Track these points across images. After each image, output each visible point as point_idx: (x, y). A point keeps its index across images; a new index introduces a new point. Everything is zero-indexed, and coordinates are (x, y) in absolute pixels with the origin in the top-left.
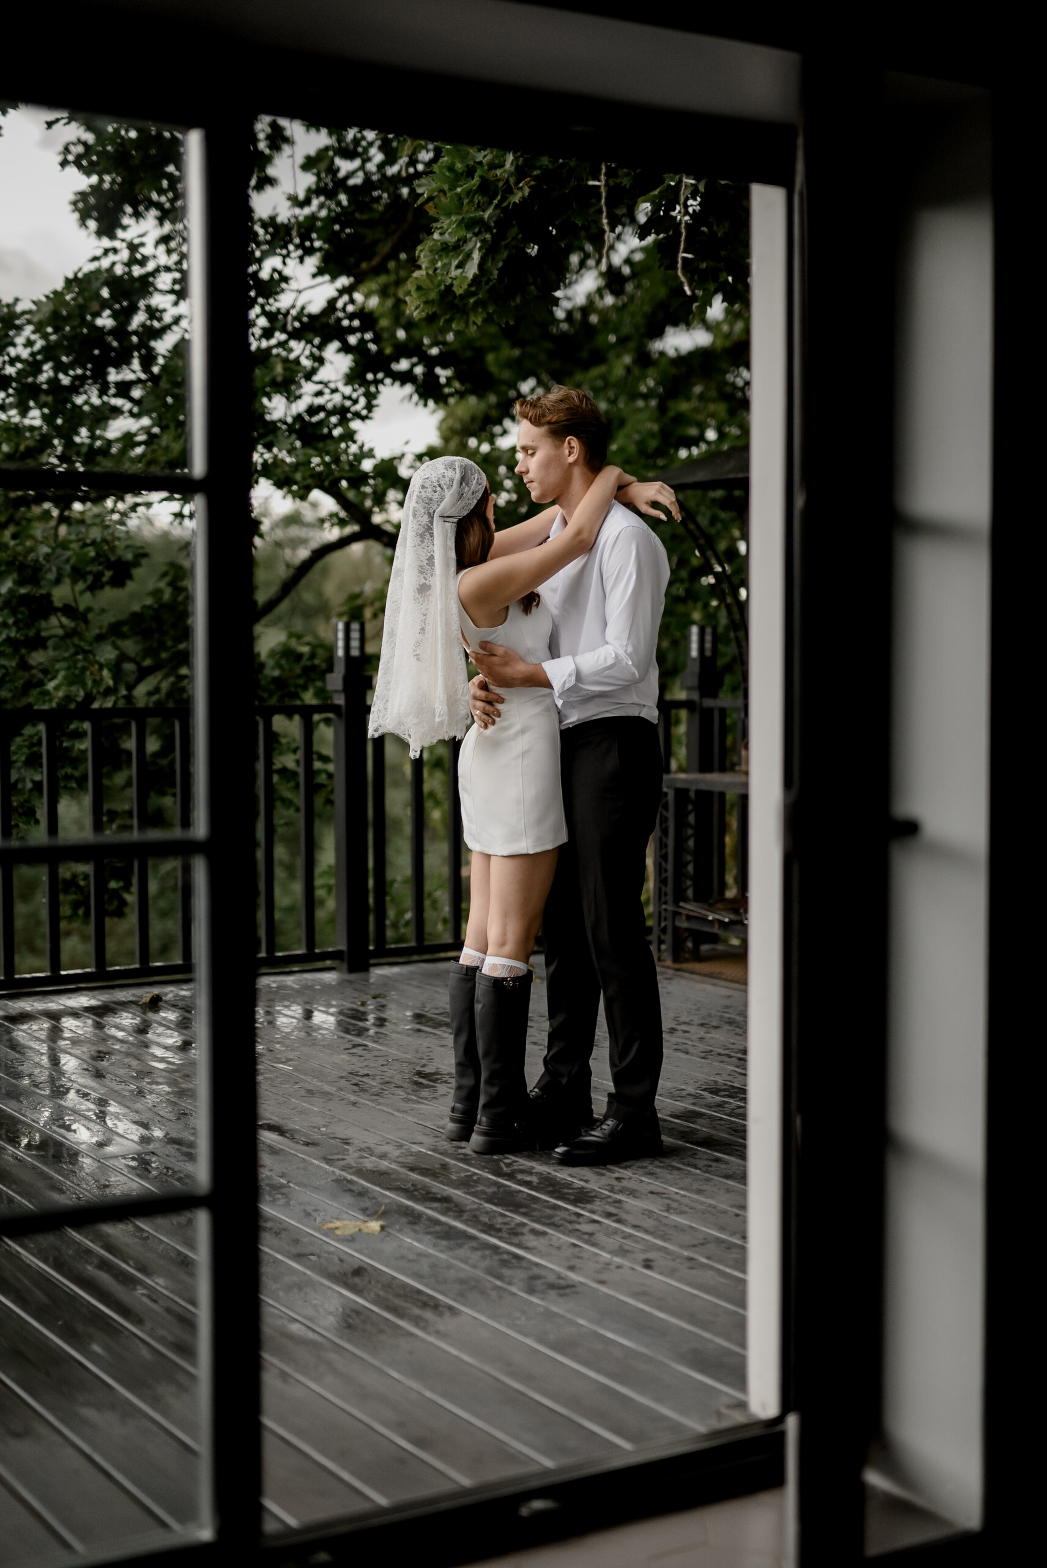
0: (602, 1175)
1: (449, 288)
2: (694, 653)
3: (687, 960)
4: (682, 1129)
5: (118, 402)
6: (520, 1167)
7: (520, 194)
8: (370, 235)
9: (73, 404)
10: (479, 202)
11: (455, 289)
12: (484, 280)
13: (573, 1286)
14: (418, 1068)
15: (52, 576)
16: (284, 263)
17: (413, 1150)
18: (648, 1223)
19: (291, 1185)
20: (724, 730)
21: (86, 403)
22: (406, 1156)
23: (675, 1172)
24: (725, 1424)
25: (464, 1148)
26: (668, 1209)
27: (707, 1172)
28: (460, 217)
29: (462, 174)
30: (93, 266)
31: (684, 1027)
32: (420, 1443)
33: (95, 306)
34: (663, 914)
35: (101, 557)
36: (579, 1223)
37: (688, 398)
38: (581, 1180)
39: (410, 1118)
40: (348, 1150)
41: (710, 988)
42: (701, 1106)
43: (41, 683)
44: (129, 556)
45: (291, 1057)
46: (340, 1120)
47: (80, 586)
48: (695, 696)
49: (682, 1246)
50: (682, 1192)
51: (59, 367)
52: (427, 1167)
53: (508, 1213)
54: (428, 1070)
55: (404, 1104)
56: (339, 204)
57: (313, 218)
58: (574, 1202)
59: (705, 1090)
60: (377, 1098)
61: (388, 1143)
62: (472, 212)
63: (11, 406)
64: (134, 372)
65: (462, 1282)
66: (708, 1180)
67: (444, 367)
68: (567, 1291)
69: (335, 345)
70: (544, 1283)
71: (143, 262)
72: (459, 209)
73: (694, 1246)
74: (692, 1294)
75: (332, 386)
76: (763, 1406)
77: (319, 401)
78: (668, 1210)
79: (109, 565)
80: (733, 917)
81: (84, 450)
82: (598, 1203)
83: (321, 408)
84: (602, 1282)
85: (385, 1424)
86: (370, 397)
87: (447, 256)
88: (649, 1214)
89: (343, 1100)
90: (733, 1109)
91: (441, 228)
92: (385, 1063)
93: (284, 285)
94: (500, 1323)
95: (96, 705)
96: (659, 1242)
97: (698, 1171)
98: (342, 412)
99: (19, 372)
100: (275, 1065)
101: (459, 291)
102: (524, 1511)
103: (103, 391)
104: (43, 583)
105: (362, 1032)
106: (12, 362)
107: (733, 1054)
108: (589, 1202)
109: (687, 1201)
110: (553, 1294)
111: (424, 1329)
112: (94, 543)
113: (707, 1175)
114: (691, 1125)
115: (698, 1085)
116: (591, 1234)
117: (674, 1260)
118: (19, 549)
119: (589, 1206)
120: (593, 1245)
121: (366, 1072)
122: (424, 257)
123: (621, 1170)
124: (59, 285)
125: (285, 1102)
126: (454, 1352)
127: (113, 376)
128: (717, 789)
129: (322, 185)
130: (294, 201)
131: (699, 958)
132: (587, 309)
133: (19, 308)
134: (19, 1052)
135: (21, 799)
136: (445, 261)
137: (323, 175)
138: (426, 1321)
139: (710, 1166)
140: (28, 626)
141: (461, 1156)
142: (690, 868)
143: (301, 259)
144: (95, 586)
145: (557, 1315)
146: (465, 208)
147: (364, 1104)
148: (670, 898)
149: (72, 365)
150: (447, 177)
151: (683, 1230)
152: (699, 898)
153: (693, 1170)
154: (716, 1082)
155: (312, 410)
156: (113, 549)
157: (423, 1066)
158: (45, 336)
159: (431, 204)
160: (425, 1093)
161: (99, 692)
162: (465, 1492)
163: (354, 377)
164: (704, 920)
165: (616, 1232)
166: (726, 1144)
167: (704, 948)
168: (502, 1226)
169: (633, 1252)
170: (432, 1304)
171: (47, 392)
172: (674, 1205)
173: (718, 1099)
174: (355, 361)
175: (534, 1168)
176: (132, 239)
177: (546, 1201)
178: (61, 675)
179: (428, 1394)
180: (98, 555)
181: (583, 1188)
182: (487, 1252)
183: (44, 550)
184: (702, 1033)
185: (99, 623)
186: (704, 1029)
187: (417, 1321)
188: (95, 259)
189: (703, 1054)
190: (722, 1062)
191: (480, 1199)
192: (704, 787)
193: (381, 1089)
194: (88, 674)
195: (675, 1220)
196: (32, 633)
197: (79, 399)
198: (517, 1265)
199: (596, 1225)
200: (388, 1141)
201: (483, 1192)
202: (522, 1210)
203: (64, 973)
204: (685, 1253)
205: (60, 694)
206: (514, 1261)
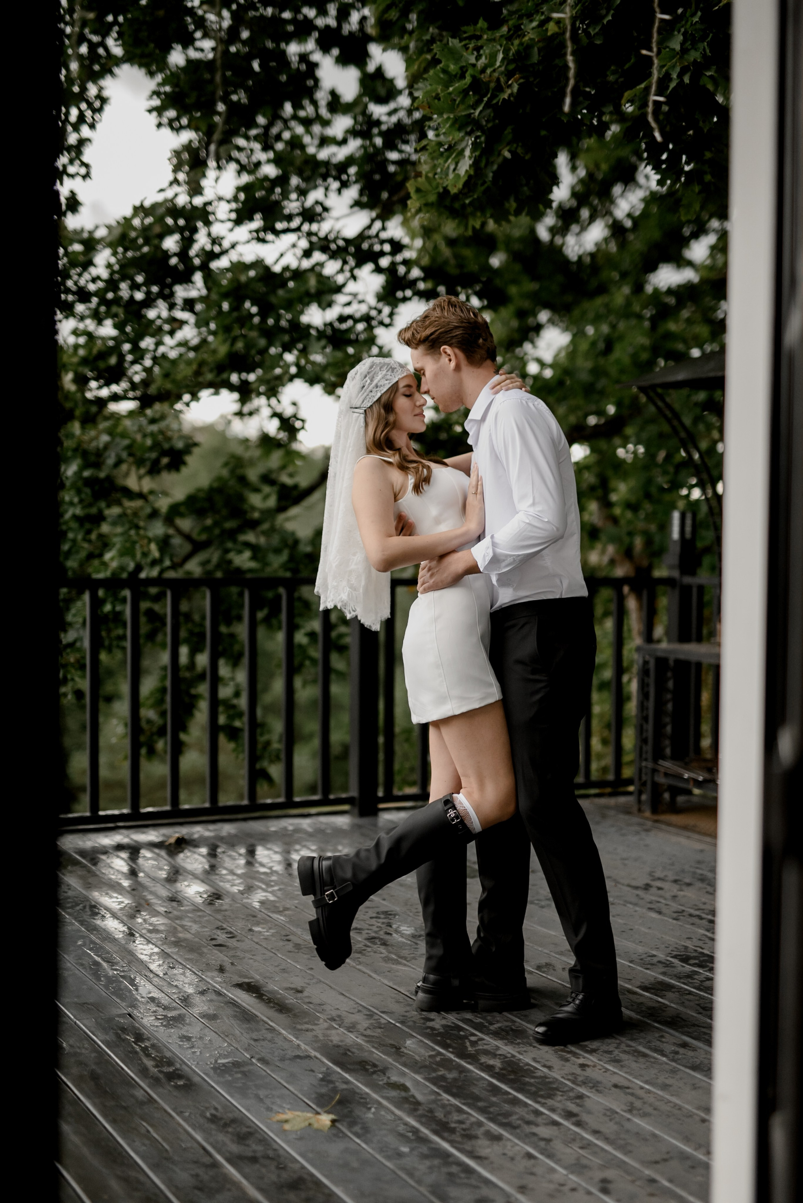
0: (567, 1060)
1: (446, 189)
2: (676, 534)
3: (664, 812)
4: (651, 1004)
6: (485, 1047)
7: (509, 91)
10: (470, 101)
11: (450, 189)
12: (479, 180)
15: (111, 461)
16: (325, 194)
18: (609, 1128)
19: (254, 1060)
20: (701, 605)
21: (157, 316)
22: (375, 1028)
23: (641, 1060)
25: (433, 1020)
26: (631, 1109)
27: (673, 1060)
28: (453, 116)
29: (455, 76)
31: (659, 884)
33: (160, 231)
34: (644, 770)
35: (157, 446)
36: (537, 1125)
37: (677, 321)
38: (544, 1066)
40: (318, 1018)
41: (683, 841)
42: (671, 976)
43: (101, 555)
44: (181, 445)
45: (288, 906)
47: (142, 470)
48: (676, 574)
49: (643, 1163)
50: (647, 1087)
51: (134, 286)
53: (465, 1108)
55: (383, 964)
57: (350, 156)
58: (534, 1096)
59: (675, 957)
61: (359, 1011)
62: (464, 110)
63: (90, 317)
64: (197, 289)
66: (674, 1071)
69: (369, 267)
72: (452, 110)
73: (656, 1162)
75: (360, 297)
77: (348, 311)
78: (630, 1111)
79: (166, 453)
80: (707, 776)
82: (559, 1098)
83: (350, 317)
88: (610, 1114)
90: (702, 981)
92: (374, 915)
93: (325, 214)
95: (143, 575)
96: (620, 1155)
97: (664, 1059)
98: (367, 318)
99: (100, 290)
100: (271, 915)
101: (454, 192)
103: (172, 306)
104: (104, 467)
106: (94, 280)
107: (704, 916)
108: (550, 1096)
109: (651, 1099)
113: (674, 1064)
114: (660, 999)
115: (669, 950)
116: (548, 1141)
117: (633, 1182)
118: (84, 438)
119: (550, 1102)
120: (550, 1156)
123: (586, 1055)
124: (128, 212)
125: (271, 957)
127: (181, 292)
128: (694, 659)
131: (674, 809)
133: (98, 234)
136: (443, 164)
137: (359, 118)
139: (677, 1053)
140: (90, 505)
141: (428, 1031)
142: (669, 729)
143: (339, 191)
144: (154, 470)
146: (457, 109)
148: (650, 756)
149: (145, 283)
150: (441, 79)
151: (645, 1140)
152: (676, 757)
153: (659, 1057)
154: (686, 948)
155: (342, 319)
156: (169, 439)
159: (425, 104)
161: (146, 563)
163: (384, 294)
164: (680, 777)
165: (575, 1138)
166: (694, 1025)
167: (681, 799)
168: (456, 1125)
169: (590, 1169)
171: (123, 307)
172: (638, 1104)
173: (688, 968)
174: (386, 281)
175: (498, 1048)
177: (507, 1094)
178: (117, 547)
180: (156, 444)
181: (545, 1077)
182: (436, 1162)
184: (675, 891)
186: (678, 887)
188: (162, 190)
189: (675, 915)
190: (693, 924)
191: (439, 1087)
192: (682, 657)
193: (366, 946)
194: (138, 546)
195: (638, 1125)
196: (94, 511)
197: (151, 314)
198: (466, 1181)
199: (555, 1128)
200: (360, 1008)
201: (443, 1078)
202: (480, 1104)
203: (101, 813)
204: (647, 1172)
205: (114, 564)
206: (463, 1175)
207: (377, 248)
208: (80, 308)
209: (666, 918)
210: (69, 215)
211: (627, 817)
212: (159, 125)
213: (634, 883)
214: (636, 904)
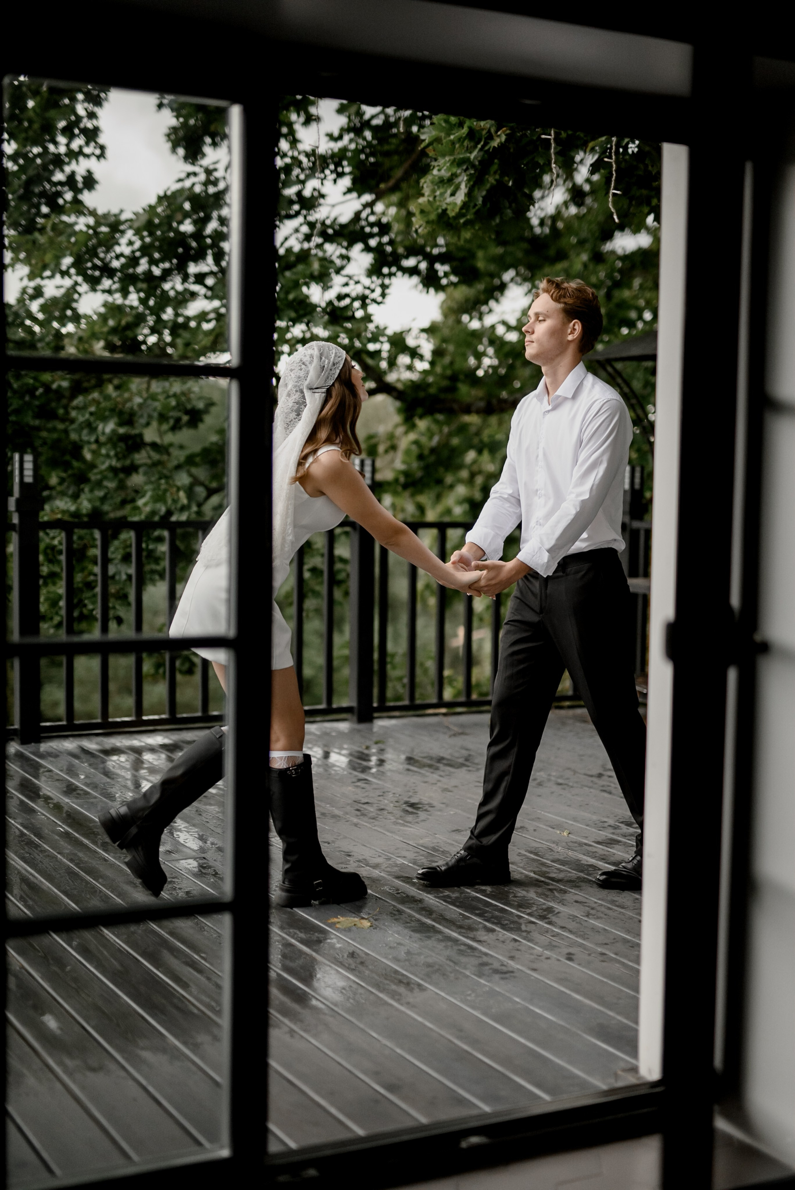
1: (445, 211)
5: (196, 288)
7: (498, 140)
8: (387, 163)
9: (163, 290)
10: (467, 147)
11: (449, 212)
12: (472, 205)
13: (512, 972)
14: (406, 799)
15: (143, 421)
16: (322, 184)
17: (398, 862)
18: (572, 925)
21: (173, 288)
22: (393, 866)
24: (620, 1084)
26: (588, 915)
28: (452, 158)
29: (455, 125)
30: (179, 186)
32: (391, 1088)
33: (179, 216)
35: (179, 406)
36: (520, 924)
37: (630, 288)
39: (397, 837)
40: (349, 861)
43: (133, 501)
44: (201, 405)
46: (345, 837)
47: (165, 427)
49: (597, 944)
50: (600, 902)
51: (153, 262)
52: (407, 875)
54: (413, 800)
55: (394, 826)
56: (364, 139)
57: (344, 150)
58: (517, 907)
59: (622, 823)
60: (373, 821)
61: (379, 856)
62: (462, 154)
63: (116, 291)
64: (208, 265)
65: (429, 965)
67: (442, 263)
68: (507, 975)
69: (359, 246)
70: (490, 969)
71: (215, 183)
72: (452, 152)
73: (606, 944)
74: (603, 981)
75: (356, 278)
76: (650, 1071)
77: (346, 290)
78: (587, 916)
79: (187, 412)
81: (170, 324)
82: (535, 909)
83: (347, 295)
84: (534, 970)
85: (365, 1073)
86: (384, 287)
87: (443, 187)
88: (574, 918)
89: (347, 821)
91: (438, 166)
92: (381, 794)
93: (321, 201)
94: (455, 998)
95: (174, 519)
96: (580, 940)
98: (363, 299)
99: (123, 266)
101: (451, 214)
102: (464, 1145)
103: (185, 280)
104: (136, 425)
105: (365, 769)
106: (118, 257)
108: (528, 908)
109: (603, 909)
110: (497, 977)
111: (398, 1001)
112: (175, 395)
115: (617, 818)
116: (529, 932)
117: (589, 955)
118: (119, 399)
119: (528, 911)
120: (529, 941)
121: (366, 801)
122: (427, 187)
124: (153, 201)
126: (420, 1019)
127: (193, 269)
128: (640, 591)
129: (352, 125)
130: (331, 137)
132: (556, 217)
133: (123, 217)
134: (109, 777)
135: (118, 587)
136: (442, 190)
137: (353, 117)
138: (400, 995)
140: (125, 457)
143: (335, 181)
144: (176, 427)
145: (499, 993)
146: (456, 152)
147: (363, 825)
149: (162, 260)
150: (444, 127)
151: (598, 932)
155: (340, 297)
156: (189, 400)
157: (409, 797)
158: (142, 238)
159: (431, 147)
160: (410, 818)
161: (176, 508)
162: (423, 1127)
163: (374, 271)
165: (547, 931)
168: (462, 924)
169: (559, 947)
170: (405, 981)
171: (143, 281)
172: (592, 912)
174: (375, 259)
176: (208, 166)
177: (496, 905)
178: (149, 494)
179: (399, 1051)
180: (178, 404)
181: (524, 897)
182: (449, 944)
183: (138, 400)
185: (179, 456)
187: (394, 995)
188: (180, 180)
193: (377, 814)
194: (168, 494)
195: (593, 924)
196: (128, 462)
197: (167, 286)
198: (472, 954)
199: (533, 925)
200: (380, 854)
201: (448, 896)
202: (477, 912)
203: (145, 718)
204: (599, 950)
205: (148, 509)
206: (469, 951)
207: (368, 230)
208: (106, 283)
209: (615, 797)
210: (86, 192)
211: (583, 725)
212: (160, 106)
213: (590, 773)
214: (590, 787)
